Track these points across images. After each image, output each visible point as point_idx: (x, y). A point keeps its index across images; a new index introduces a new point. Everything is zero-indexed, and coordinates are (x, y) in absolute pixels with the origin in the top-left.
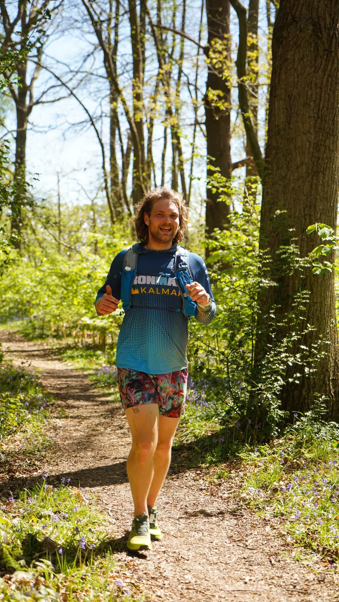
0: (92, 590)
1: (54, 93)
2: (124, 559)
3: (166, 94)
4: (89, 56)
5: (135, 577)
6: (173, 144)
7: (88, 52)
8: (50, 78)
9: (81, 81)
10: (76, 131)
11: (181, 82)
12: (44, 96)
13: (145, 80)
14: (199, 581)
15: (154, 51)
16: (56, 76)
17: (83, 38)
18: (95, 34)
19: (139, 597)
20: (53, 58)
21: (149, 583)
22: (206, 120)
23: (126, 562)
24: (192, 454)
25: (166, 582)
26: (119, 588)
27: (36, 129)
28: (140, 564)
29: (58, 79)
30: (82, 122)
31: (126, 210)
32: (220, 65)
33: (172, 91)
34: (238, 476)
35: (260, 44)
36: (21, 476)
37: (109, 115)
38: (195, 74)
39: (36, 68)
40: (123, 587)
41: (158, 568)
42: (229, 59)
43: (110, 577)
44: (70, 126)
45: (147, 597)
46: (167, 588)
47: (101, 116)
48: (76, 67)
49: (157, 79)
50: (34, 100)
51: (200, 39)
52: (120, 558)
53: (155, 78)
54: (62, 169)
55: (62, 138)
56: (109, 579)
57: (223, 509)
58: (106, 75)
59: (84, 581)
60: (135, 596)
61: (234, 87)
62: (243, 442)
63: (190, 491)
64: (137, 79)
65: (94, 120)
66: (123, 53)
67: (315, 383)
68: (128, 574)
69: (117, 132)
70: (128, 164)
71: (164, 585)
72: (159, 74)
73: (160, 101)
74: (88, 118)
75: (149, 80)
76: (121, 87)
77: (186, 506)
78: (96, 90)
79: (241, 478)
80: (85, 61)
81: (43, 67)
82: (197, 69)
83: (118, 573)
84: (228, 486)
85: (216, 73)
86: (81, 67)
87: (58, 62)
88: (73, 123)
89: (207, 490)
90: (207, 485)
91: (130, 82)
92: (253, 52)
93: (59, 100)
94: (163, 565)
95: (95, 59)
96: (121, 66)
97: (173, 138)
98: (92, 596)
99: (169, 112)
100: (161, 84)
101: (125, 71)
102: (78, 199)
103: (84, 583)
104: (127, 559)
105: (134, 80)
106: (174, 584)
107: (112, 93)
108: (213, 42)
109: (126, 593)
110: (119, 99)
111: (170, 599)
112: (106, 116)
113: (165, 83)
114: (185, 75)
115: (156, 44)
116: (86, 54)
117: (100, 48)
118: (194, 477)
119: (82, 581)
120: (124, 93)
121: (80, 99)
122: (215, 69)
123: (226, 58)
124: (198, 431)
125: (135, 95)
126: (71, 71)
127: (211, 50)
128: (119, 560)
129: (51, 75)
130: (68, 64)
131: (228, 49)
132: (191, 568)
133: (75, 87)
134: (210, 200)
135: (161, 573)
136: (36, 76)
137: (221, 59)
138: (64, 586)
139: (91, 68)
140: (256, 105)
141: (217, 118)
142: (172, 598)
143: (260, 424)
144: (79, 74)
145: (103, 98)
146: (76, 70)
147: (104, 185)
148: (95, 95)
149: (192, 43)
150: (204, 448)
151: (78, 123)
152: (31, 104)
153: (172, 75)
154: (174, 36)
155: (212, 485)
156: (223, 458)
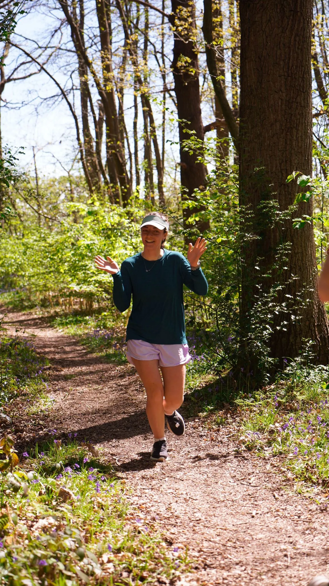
0: (110, 532)
1: (25, 70)
2: (136, 503)
3: (135, 63)
4: (56, 31)
5: (149, 518)
6: (144, 112)
7: (55, 27)
8: (21, 55)
9: (50, 56)
10: (48, 105)
11: (148, 51)
12: (15, 73)
13: (113, 51)
14: (208, 517)
15: (120, 23)
16: (26, 53)
17: (49, 14)
18: (62, 9)
19: (155, 535)
20: (21, 36)
21: (162, 522)
22: (175, 87)
23: (138, 505)
24: (189, 404)
25: (178, 521)
26: (135, 528)
27: (9, 105)
28: (152, 506)
29: (28, 55)
30: (54, 96)
31: (103, 179)
32: (186, 32)
33: (140, 61)
34: (235, 421)
35: (222, 10)
36: (28, 435)
37: (79, 87)
38: (161, 42)
39: (5, 46)
40: (139, 527)
41: (168, 509)
42: (194, 25)
43: (125, 520)
44: (42, 100)
45: (162, 535)
46: (180, 526)
47: (72, 89)
48: (44, 43)
49: (125, 50)
50: (6, 78)
51: (164, 8)
52: (132, 502)
53: (123, 48)
54: (36, 144)
55: (35, 112)
56: (124, 521)
57: (224, 452)
58: (74, 49)
59: (102, 523)
60: (151, 535)
61: (201, 52)
62: (237, 390)
63: (191, 438)
64: (106, 51)
65: (66, 94)
66: (90, 26)
67: (301, 330)
68: (142, 515)
69: (89, 104)
70: (101, 134)
71: (177, 523)
72: (126, 44)
73: (129, 71)
74: (60, 92)
75: (116, 51)
76: (90, 59)
77: (189, 452)
78: (66, 64)
79: (238, 423)
80: (53, 36)
81: (13, 45)
82: (163, 37)
83: (132, 515)
84: (227, 431)
85: (182, 40)
86: (49, 42)
87: (26, 39)
88: (45, 98)
89: (207, 436)
90: (206, 432)
91: (99, 54)
92: (217, 17)
93: (30, 76)
94: (174, 505)
95: (62, 34)
96: (88, 38)
97: (143, 106)
98: (111, 537)
99: (138, 80)
100: (128, 55)
101: (93, 43)
102: (54, 172)
103: (101, 526)
104: (139, 503)
105: (103, 52)
106: (186, 522)
107: (81, 66)
108: (178, 11)
109: (142, 532)
110: (89, 71)
111: (183, 535)
112: (76, 89)
113: (133, 52)
114: (151, 43)
115: (121, 16)
116: (53, 30)
117: (67, 22)
118: (193, 425)
119: (100, 524)
120: (93, 65)
121: (51, 74)
122: (181, 36)
123: (191, 24)
124: (193, 382)
125: (104, 67)
126: (40, 48)
127: (176, 18)
128: (132, 504)
129: (21, 52)
130: (36, 41)
131: (193, 16)
132: (200, 507)
133: (45, 62)
134: (184, 164)
135: (172, 513)
136: (5, 54)
137: (186, 26)
138: (84, 529)
139: (59, 43)
140: (224, 68)
141: (186, 84)
142: (185, 534)
143: (252, 371)
144: (48, 49)
145: (73, 72)
146: (45, 46)
147: (79, 156)
148: (66, 69)
149: (157, 13)
150: (199, 398)
151: (50, 98)
152: (3, 82)
153: (138, 45)
154: (138, 7)
155: (211, 431)
156: (219, 407)
